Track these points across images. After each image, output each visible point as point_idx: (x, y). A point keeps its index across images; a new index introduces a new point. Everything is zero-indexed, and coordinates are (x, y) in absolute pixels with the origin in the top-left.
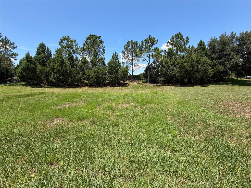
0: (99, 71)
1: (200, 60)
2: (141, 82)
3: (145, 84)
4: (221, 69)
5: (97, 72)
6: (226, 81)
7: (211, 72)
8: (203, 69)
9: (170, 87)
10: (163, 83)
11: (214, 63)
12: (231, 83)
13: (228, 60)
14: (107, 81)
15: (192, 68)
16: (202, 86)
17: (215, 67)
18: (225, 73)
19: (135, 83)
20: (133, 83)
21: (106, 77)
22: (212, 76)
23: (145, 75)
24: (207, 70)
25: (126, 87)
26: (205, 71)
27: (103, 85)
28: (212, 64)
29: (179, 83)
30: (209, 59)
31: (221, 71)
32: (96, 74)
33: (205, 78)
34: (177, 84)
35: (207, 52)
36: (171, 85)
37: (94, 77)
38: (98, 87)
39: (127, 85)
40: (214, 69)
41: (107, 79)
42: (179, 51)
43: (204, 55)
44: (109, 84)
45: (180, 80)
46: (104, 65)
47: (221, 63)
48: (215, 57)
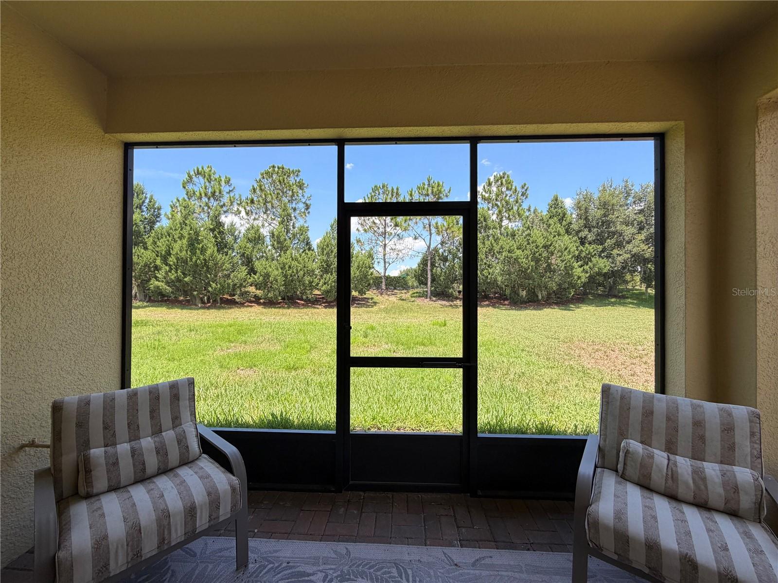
0: (294, 263)
1: (552, 243)
2: (408, 295)
3: (420, 301)
4: (605, 266)
5: (290, 267)
6: (624, 297)
7: (580, 274)
8: (562, 266)
9: (484, 310)
11: (587, 252)
12: (636, 302)
13: (619, 245)
14: (317, 292)
15: (536, 264)
16: (563, 309)
17: (591, 261)
18: (616, 275)
19: (393, 299)
20: (386, 297)
21: (311, 280)
22: (584, 285)
23: (419, 277)
24: (572, 269)
25: (366, 307)
26: (567, 270)
27: (302, 302)
28: (583, 255)
29: (507, 300)
30: (575, 242)
31: (605, 271)
32: (286, 272)
33: (568, 288)
34: (502, 302)
35: (571, 223)
36: (487, 305)
37: (281, 279)
38: (289, 308)
39: (371, 302)
40: (588, 267)
41: (314, 285)
42: (504, 218)
43: (562, 231)
44: (321, 300)
45: (508, 292)
46: (309, 249)
47: (603, 251)
48: (589, 236)
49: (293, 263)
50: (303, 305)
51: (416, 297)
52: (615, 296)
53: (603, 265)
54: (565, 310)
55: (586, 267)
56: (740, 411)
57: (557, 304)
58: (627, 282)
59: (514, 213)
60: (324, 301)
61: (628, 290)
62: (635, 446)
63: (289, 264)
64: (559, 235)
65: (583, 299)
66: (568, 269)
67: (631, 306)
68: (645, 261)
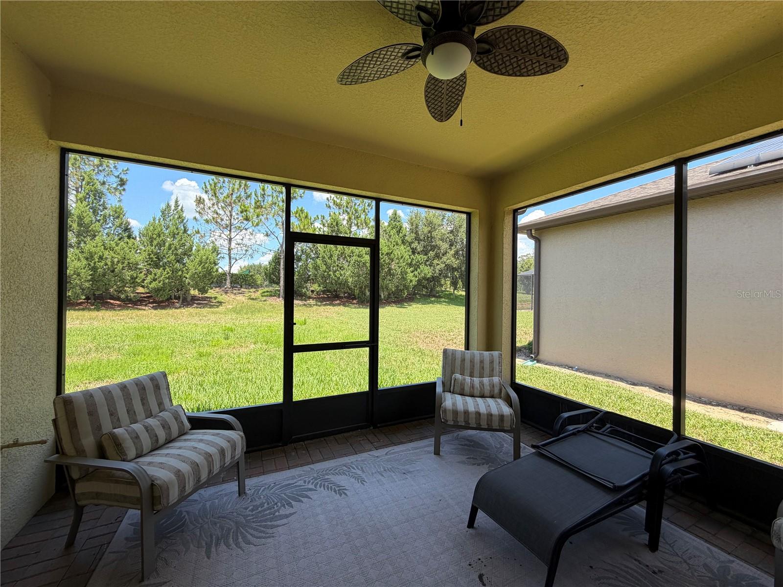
0: (108, 253)
1: (392, 252)
2: (259, 293)
3: (272, 301)
4: (429, 273)
5: (101, 258)
6: (440, 297)
7: (412, 278)
8: (399, 271)
9: (336, 308)
10: (318, 298)
11: (417, 260)
12: (447, 300)
13: (437, 256)
14: (140, 290)
16: (399, 307)
17: (419, 268)
18: (435, 280)
19: (240, 298)
20: (233, 296)
21: (135, 275)
22: (415, 287)
23: (270, 275)
24: (406, 275)
25: (210, 308)
26: (402, 275)
27: (118, 302)
28: (414, 262)
29: (355, 299)
30: (408, 251)
31: (428, 276)
32: (95, 263)
33: (403, 289)
34: (351, 301)
35: (405, 235)
36: (338, 304)
37: (86, 274)
38: (98, 309)
39: (215, 301)
40: (417, 272)
41: (139, 281)
42: (353, 225)
43: (400, 242)
44: (146, 299)
45: (357, 292)
46: (129, 237)
47: (427, 261)
48: (418, 247)
49: (106, 253)
50: (119, 306)
51: (267, 296)
52: (434, 296)
53: (427, 271)
54: (401, 307)
55: (416, 273)
56: (496, 353)
57: (394, 302)
58: (442, 286)
59: (361, 221)
60: (151, 301)
61: (442, 292)
62: (458, 376)
63: (101, 253)
64: (397, 244)
65: (413, 298)
66: (404, 273)
67: (444, 303)
68: (454, 270)
